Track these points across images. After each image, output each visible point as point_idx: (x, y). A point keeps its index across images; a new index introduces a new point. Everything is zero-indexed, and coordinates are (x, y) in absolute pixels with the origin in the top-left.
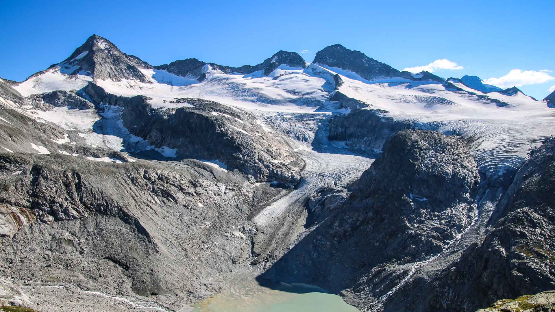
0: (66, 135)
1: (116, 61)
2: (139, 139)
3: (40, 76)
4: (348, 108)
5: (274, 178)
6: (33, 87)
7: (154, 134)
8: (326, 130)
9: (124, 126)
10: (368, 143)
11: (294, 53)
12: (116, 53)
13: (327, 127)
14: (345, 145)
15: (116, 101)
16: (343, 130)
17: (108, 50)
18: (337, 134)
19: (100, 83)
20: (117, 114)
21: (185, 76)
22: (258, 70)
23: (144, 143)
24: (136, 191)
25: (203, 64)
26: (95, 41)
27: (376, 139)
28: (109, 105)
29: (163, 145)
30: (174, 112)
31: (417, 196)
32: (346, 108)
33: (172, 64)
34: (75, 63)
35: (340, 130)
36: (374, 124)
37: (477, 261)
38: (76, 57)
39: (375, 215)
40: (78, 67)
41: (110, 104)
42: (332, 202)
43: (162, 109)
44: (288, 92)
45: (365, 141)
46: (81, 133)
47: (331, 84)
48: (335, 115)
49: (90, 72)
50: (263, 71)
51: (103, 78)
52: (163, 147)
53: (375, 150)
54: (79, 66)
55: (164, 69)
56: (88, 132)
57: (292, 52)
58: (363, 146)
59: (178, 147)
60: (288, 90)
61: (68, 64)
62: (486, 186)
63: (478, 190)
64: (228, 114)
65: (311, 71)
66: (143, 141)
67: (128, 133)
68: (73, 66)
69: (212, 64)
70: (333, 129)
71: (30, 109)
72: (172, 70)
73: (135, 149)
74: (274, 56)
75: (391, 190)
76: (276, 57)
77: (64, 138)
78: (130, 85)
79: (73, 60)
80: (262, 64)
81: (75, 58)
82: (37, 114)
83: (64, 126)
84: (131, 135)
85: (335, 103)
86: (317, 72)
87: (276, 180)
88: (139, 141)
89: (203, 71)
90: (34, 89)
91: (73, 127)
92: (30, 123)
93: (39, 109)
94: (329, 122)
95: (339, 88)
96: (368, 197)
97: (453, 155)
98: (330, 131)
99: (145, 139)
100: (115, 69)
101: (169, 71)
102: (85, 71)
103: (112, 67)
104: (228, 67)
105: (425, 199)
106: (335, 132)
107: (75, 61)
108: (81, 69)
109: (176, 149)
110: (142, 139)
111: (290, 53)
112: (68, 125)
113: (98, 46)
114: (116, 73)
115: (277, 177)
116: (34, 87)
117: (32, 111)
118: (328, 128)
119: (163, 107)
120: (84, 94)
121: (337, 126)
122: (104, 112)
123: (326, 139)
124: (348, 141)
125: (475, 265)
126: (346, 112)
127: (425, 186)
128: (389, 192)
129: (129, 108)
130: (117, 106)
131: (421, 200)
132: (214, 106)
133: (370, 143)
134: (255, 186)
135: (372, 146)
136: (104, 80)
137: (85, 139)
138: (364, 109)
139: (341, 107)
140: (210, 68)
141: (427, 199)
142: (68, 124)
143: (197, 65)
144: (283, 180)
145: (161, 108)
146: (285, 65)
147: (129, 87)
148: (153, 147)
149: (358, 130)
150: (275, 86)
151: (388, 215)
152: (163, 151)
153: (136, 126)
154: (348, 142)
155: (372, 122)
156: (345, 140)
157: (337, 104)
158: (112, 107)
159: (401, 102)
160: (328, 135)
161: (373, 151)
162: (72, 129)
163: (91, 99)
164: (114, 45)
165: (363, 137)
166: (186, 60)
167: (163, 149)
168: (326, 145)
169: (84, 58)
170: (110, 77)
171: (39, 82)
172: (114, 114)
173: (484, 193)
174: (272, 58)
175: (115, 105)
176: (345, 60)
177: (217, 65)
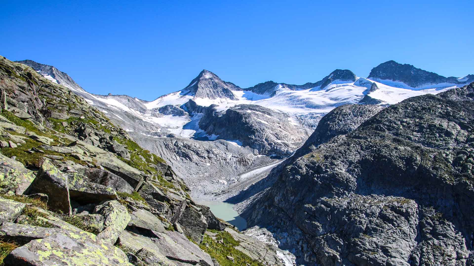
0: (160, 129)
1: (215, 86)
2: (202, 131)
3: (163, 98)
5: (274, 153)
7: (211, 127)
9: (199, 124)
12: (216, 81)
15: (201, 110)
17: (211, 79)
20: (199, 118)
21: (263, 94)
22: (316, 86)
23: (204, 133)
24: (165, 152)
25: (276, 84)
26: (204, 74)
28: (197, 113)
29: (212, 134)
30: (226, 112)
33: (256, 86)
38: (191, 86)
40: (189, 91)
43: (221, 112)
44: (332, 99)
46: (170, 128)
49: (194, 93)
50: (321, 85)
55: (250, 90)
56: (175, 128)
57: (346, 70)
64: (260, 111)
65: (358, 83)
67: (200, 127)
69: (282, 84)
72: (255, 90)
74: (331, 74)
78: (221, 102)
79: (188, 88)
80: (321, 81)
82: (152, 119)
83: (162, 125)
86: (363, 83)
87: (275, 154)
89: (275, 89)
90: (156, 105)
91: (168, 125)
93: (154, 117)
99: (205, 131)
100: (213, 91)
101: (253, 91)
103: (211, 90)
104: (294, 85)
108: (190, 92)
109: (217, 135)
111: (344, 71)
113: (204, 77)
114: (213, 94)
115: (276, 151)
117: (150, 117)
119: (223, 111)
120: (184, 107)
122: (193, 117)
129: (206, 113)
130: (202, 113)
134: (257, 157)
136: (203, 98)
137: (170, 132)
140: (281, 86)
142: (166, 124)
143: (272, 85)
144: (280, 154)
146: (339, 80)
148: (207, 135)
150: (324, 96)
153: (204, 124)
158: (199, 114)
162: (166, 126)
163: (187, 110)
164: (216, 76)
166: (265, 83)
167: (211, 136)
169: (194, 86)
170: (208, 97)
171: (162, 101)
172: (197, 118)
174: (329, 76)
175: (200, 113)
176: (396, 74)
177: (286, 84)
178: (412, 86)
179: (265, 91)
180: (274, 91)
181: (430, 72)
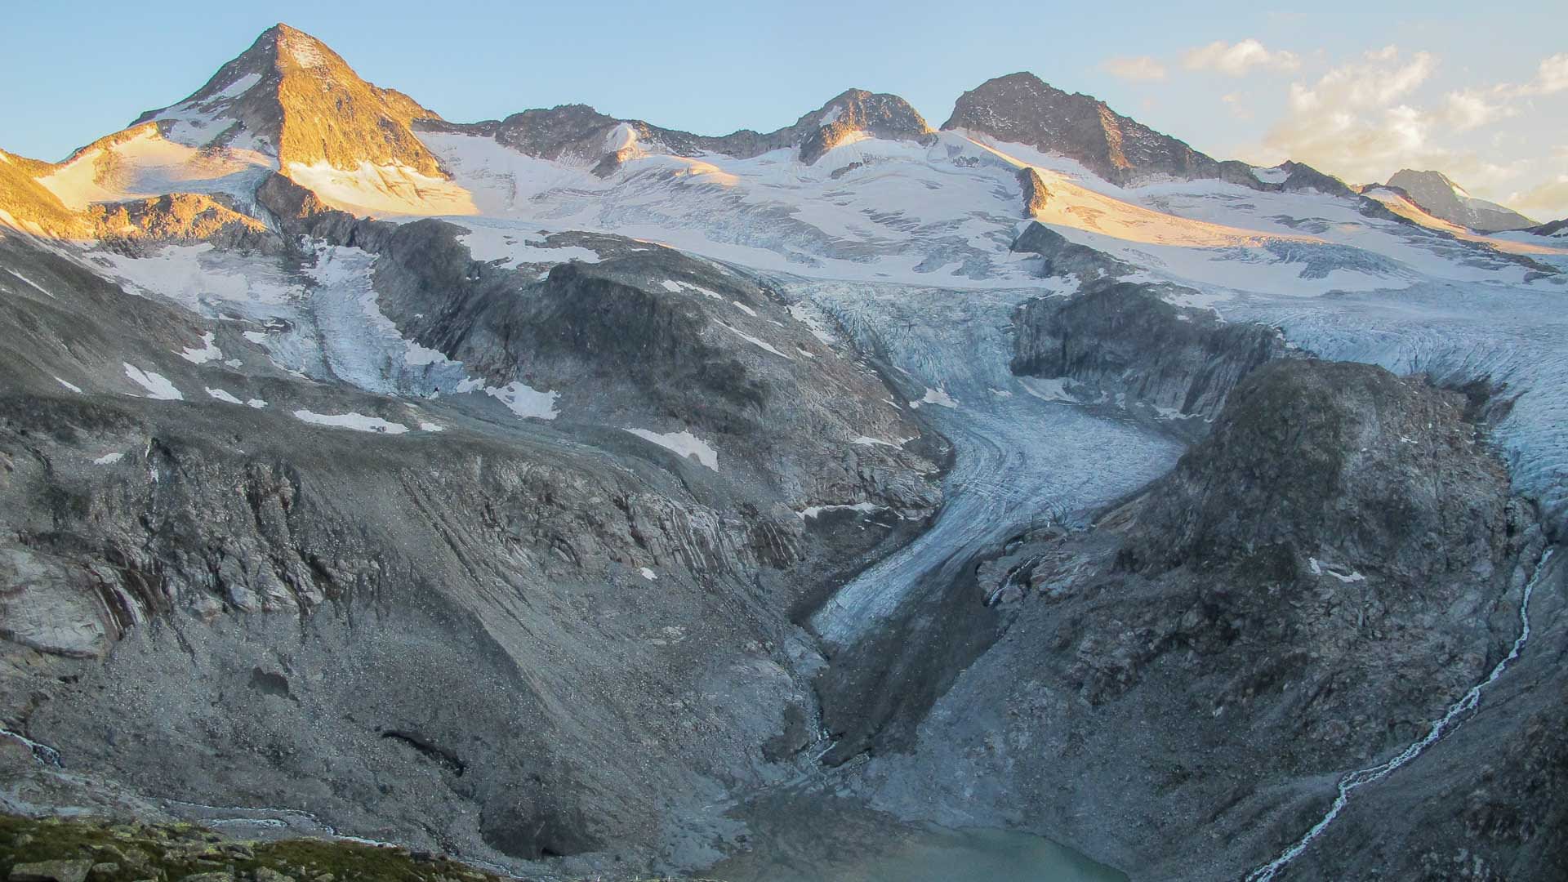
0: (208, 337)
1: (345, 105)
2: (435, 356)
3: (115, 148)
4: (1071, 276)
6: (96, 182)
7: (482, 343)
8: (1004, 344)
9: (382, 312)
10: (1138, 385)
11: (893, 96)
12: (345, 83)
13: (1006, 332)
14: (1063, 393)
15: (352, 232)
16: (1058, 343)
17: (322, 71)
18: (1038, 355)
19: (299, 171)
20: (357, 273)
21: (553, 158)
22: (779, 147)
23: (451, 368)
24: (459, 527)
25: (610, 123)
26: (282, 45)
27: (1165, 374)
28: (329, 244)
29: (511, 380)
30: (545, 275)
31: (1332, 566)
32: (1063, 274)
33: (515, 120)
34: (220, 109)
35: (1048, 343)
36: (1155, 330)
37: (1553, 774)
38: (221, 89)
39: (1207, 622)
40: (228, 122)
41: (334, 242)
42: (1058, 574)
43: (503, 266)
44: (876, 218)
45: (1125, 382)
46: (253, 330)
47: (1011, 197)
48: (1032, 296)
49: (267, 139)
50: (797, 149)
51: (306, 159)
52: (511, 384)
53: (1162, 411)
54: (235, 120)
55: (486, 134)
56: (272, 328)
57: (886, 95)
58: (1120, 396)
59: (561, 386)
60: (879, 212)
61: (197, 109)
62: (1542, 539)
63: (1519, 552)
64: (712, 287)
65: (946, 155)
66: (448, 363)
67: (398, 335)
68: (214, 119)
70: (1025, 341)
71: (92, 250)
72: (512, 137)
73: (423, 388)
74: (829, 105)
75: (1250, 546)
76: (837, 109)
77: (203, 346)
78: (386, 182)
79: (212, 98)
80: (791, 129)
81: (219, 94)
82: (112, 265)
83: (197, 307)
84: (408, 342)
85: (1029, 258)
86: (964, 159)
87: (868, 499)
88: (432, 363)
89: (609, 143)
90: (98, 188)
91: (227, 311)
92: (105, 297)
93: (116, 251)
94: (1012, 318)
95: (1038, 212)
96: (1178, 564)
97: (1433, 440)
98: (1016, 344)
99: (450, 357)
100: (341, 130)
101: (501, 139)
102: (253, 136)
103: (332, 124)
104: (687, 135)
105: (1356, 576)
106: (1031, 347)
107: (217, 103)
108: (239, 127)
109: (552, 393)
110: (443, 356)
111: (879, 97)
112: (208, 305)
113: (290, 60)
114: (344, 143)
115: (871, 489)
116: (99, 180)
117: (98, 255)
118: (1011, 336)
119: (506, 260)
120: (253, 208)
121: (1038, 331)
122: (314, 266)
123: (1006, 372)
124: (1071, 379)
125: (1548, 785)
126: (1065, 287)
127: (1356, 537)
128: (1247, 552)
129: (397, 258)
130: (357, 249)
131: (1346, 579)
132: (669, 262)
133: (1142, 389)
134: (806, 516)
135: (1153, 395)
136: (309, 164)
137: (267, 351)
138: (1123, 279)
139: (1048, 271)
140: (633, 134)
141: (1363, 574)
142: (208, 300)
143: (592, 124)
144: (889, 501)
145: (498, 262)
147: (384, 187)
148: (480, 382)
149: (1108, 345)
150: (838, 199)
151: (1248, 622)
152: (512, 398)
153: (421, 316)
154: (1074, 384)
155: (1148, 321)
156: (1061, 373)
157: (1036, 262)
158: (341, 250)
159: (1227, 257)
160: (1010, 358)
161: (1157, 414)
162: (223, 317)
163: (275, 224)
164: (339, 58)
165: (1120, 367)
166: (559, 109)
167: (511, 390)
168: (1003, 389)
169: (249, 96)
170: (327, 157)
171: (112, 165)
172: (346, 274)
173: (1538, 560)
174: (822, 112)
175: (349, 245)
176: (1047, 123)
177: (653, 129)
178: (1110, 180)
179: (560, 145)
180: (608, 148)
181: (1164, 134)
